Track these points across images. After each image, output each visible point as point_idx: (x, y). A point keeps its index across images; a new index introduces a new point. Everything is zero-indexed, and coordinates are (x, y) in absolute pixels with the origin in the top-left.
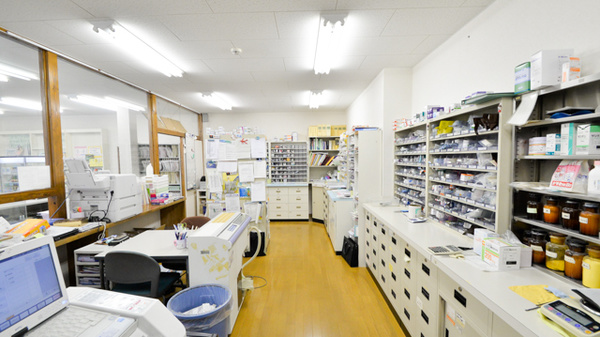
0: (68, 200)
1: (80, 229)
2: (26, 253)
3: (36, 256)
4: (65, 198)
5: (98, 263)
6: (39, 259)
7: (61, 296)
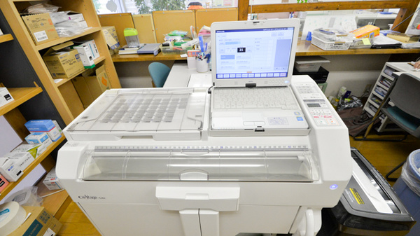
0: (415, 14)
1: (404, 45)
2: (274, 29)
3: (281, 34)
4: (414, 11)
5: (392, 79)
6: (282, 38)
7: (287, 76)
